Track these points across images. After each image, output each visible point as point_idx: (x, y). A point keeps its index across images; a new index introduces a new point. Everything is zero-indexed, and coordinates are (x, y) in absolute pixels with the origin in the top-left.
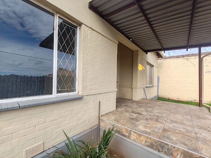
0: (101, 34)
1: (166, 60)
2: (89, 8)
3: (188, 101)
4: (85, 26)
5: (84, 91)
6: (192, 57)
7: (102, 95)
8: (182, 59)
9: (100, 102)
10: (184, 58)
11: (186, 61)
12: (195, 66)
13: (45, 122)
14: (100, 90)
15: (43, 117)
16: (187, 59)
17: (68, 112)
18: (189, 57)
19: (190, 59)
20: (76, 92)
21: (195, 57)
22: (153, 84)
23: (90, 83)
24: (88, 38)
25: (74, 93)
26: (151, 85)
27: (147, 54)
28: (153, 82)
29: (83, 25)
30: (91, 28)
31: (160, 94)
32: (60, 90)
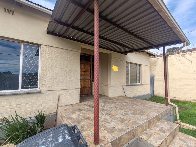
0: (60, 48)
1: (161, 57)
2: (47, 33)
3: (185, 101)
4: (43, 46)
5: (42, 88)
6: (187, 53)
7: (62, 91)
8: (177, 56)
9: (59, 96)
10: (179, 54)
11: (181, 58)
12: (192, 62)
13: (11, 105)
14: (60, 87)
15: (10, 102)
16: (183, 55)
17: (28, 101)
18: (185, 53)
19: (186, 55)
20: (38, 89)
21: (191, 52)
22: (141, 82)
23: (49, 82)
24: (47, 53)
25: (36, 89)
26: (140, 83)
27: (126, 55)
28: (141, 81)
29: (42, 45)
30: (49, 46)
31: (156, 92)
32: (24, 87)
